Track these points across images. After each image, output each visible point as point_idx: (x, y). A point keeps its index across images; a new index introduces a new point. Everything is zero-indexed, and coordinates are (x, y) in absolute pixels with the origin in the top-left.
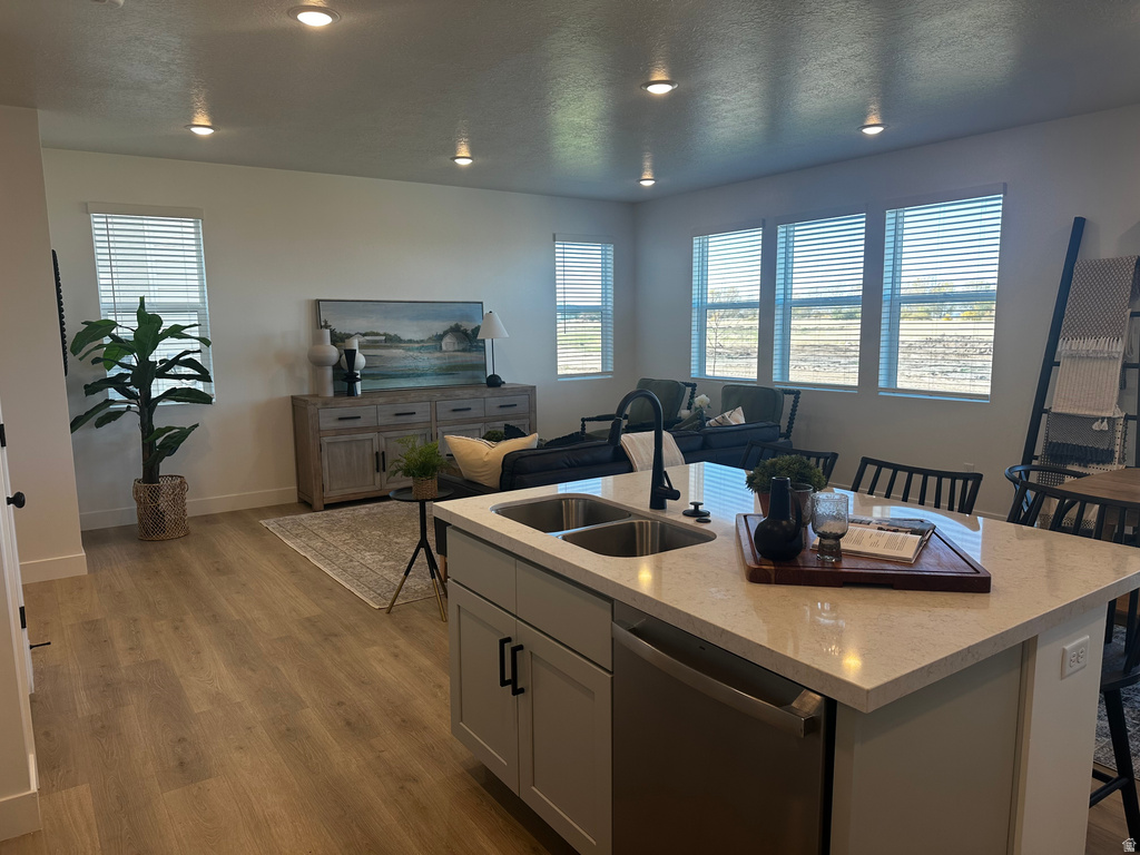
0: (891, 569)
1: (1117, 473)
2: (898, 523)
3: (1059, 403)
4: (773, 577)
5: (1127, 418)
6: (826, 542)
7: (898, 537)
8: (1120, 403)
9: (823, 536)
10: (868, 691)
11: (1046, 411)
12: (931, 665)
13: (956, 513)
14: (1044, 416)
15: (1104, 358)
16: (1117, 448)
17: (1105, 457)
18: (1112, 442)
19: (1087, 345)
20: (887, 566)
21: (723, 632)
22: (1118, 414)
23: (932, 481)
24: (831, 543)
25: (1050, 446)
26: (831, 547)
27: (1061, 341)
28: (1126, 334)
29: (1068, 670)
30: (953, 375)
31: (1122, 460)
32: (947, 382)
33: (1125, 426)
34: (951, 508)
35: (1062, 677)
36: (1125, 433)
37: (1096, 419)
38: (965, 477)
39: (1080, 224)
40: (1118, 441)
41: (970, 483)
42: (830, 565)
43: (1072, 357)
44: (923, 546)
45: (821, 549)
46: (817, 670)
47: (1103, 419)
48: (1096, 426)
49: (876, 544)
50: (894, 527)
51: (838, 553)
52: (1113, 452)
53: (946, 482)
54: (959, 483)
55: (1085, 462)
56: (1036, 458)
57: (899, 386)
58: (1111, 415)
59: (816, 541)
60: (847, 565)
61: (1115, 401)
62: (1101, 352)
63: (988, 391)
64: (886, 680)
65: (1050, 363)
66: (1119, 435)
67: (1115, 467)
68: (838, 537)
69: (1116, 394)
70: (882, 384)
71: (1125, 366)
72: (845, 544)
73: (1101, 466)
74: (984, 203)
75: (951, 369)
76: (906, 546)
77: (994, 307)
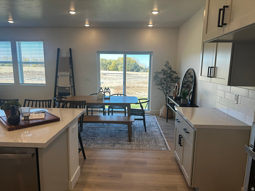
0: (40, 121)
1: (72, 97)
2: (38, 112)
3: (60, 85)
4: (15, 128)
5: (72, 87)
6: (26, 118)
7: (40, 114)
8: (70, 84)
9: (24, 117)
10: (45, 143)
11: (57, 86)
12: (55, 136)
13: (47, 108)
14: (57, 87)
15: (66, 76)
16: (71, 92)
17: (69, 94)
18: (70, 91)
19: (63, 73)
20: (39, 120)
21: (7, 143)
22: (70, 86)
23: (41, 102)
24: (27, 118)
25: (59, 93)
26: (27, 119)
27: (58, 72)
28: (69, 71)
29: (74, 131)
30: (32, 80)
31: (72, 95)
32: (32, 81)
33: (71, 88)
34: (46, 107)
35: (73, 133)
36: (72, 90)
37: (67, 87)
38: (48, 101)
39: (59, 49)
40: (71, 91)
41: (49, 102)
42: (28, 123)
43: (61, 76)
44: (45, 115)
45: (25, 120)
46: (33, 143)
47: (68, 87)
48: (67, 89)
49: (36, 117)
50: (38, 113)
51: (29, 120)
52: (70, 93)
53: (44, 102)
54: (47, 102)
55: (66, 96)
56: (57, 96)
57: (24, 83)
58: (69, 86)
59: (23, 118)
60: (31, 122)
61: (69, 84)
62: (66, 75)
63: (45, 83)
64: (48, 140)
65: (57, 77)
66: (71, 90)
67: (71, 96)
68: (28, 117)
69: (69, 83)
70: (20, 82)
71: (70, 77)
72: (30, 118)
73: (68, 96)
74: (39, 43)
75: (32, 78)
76: (42, 116)
77: (44, 65)
